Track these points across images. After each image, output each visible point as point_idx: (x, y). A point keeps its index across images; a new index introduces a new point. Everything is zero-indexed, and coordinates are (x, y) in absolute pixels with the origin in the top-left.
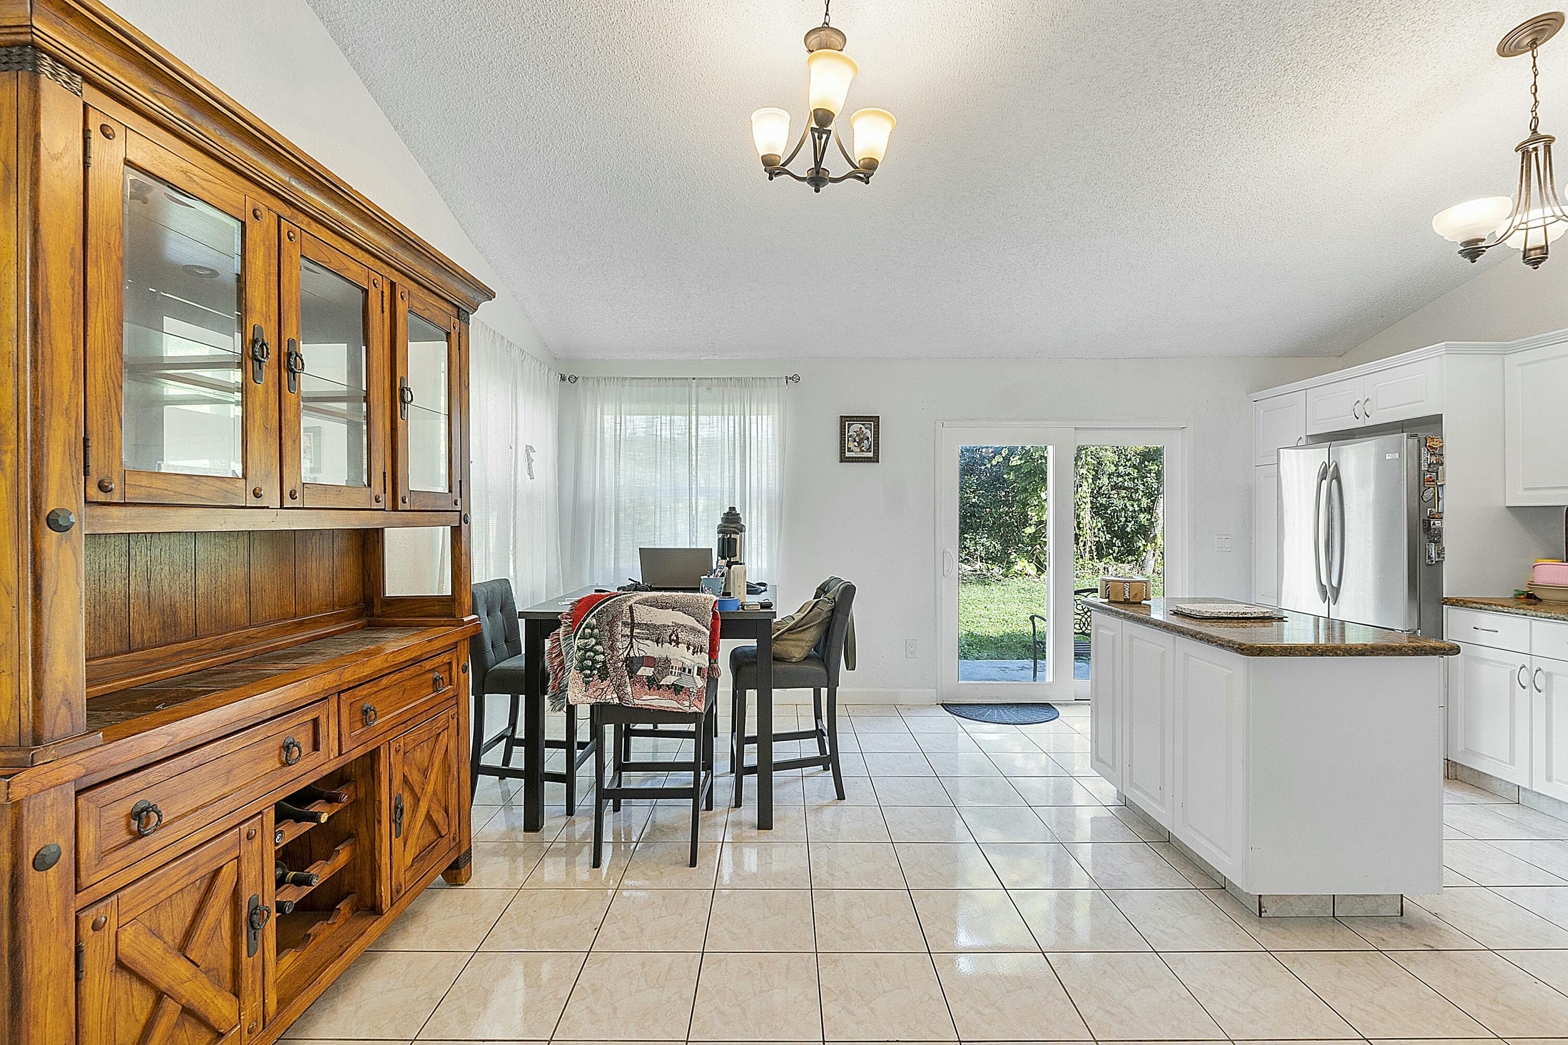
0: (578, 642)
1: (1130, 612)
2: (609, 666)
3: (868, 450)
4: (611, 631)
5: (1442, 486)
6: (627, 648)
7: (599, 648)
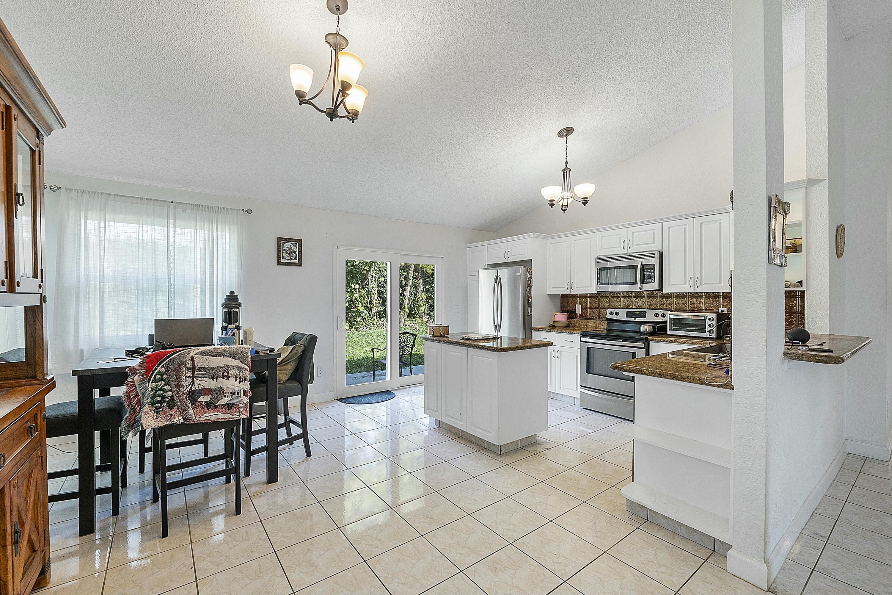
0: (151, 385)
1: (443, 339)
2: (176, 398)
3: (295, 259)
4: (177, 375)
5: (532, 286)
6: (190, 384)
7: (168, 387)
